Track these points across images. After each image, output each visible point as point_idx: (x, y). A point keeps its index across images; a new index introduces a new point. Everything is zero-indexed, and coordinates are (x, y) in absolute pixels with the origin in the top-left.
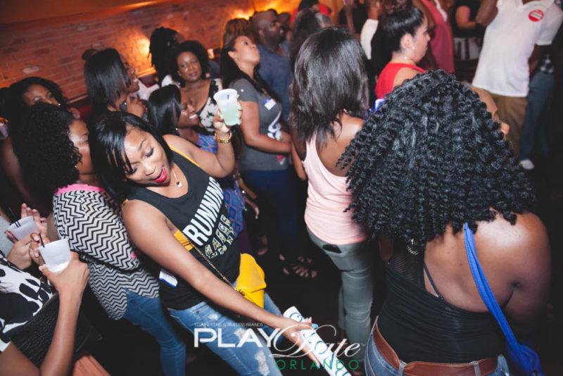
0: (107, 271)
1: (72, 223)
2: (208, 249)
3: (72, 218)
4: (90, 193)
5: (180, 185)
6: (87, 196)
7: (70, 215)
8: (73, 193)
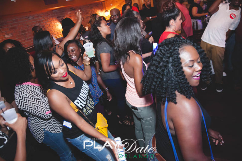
0: (36, 120)
1: (21, 98)
2: (85, 110)
3: (22, 96)
4: (32, 86)
5: (72, 83)
6: (30, 87)
7: (21, 95)
8: (24, 86)
